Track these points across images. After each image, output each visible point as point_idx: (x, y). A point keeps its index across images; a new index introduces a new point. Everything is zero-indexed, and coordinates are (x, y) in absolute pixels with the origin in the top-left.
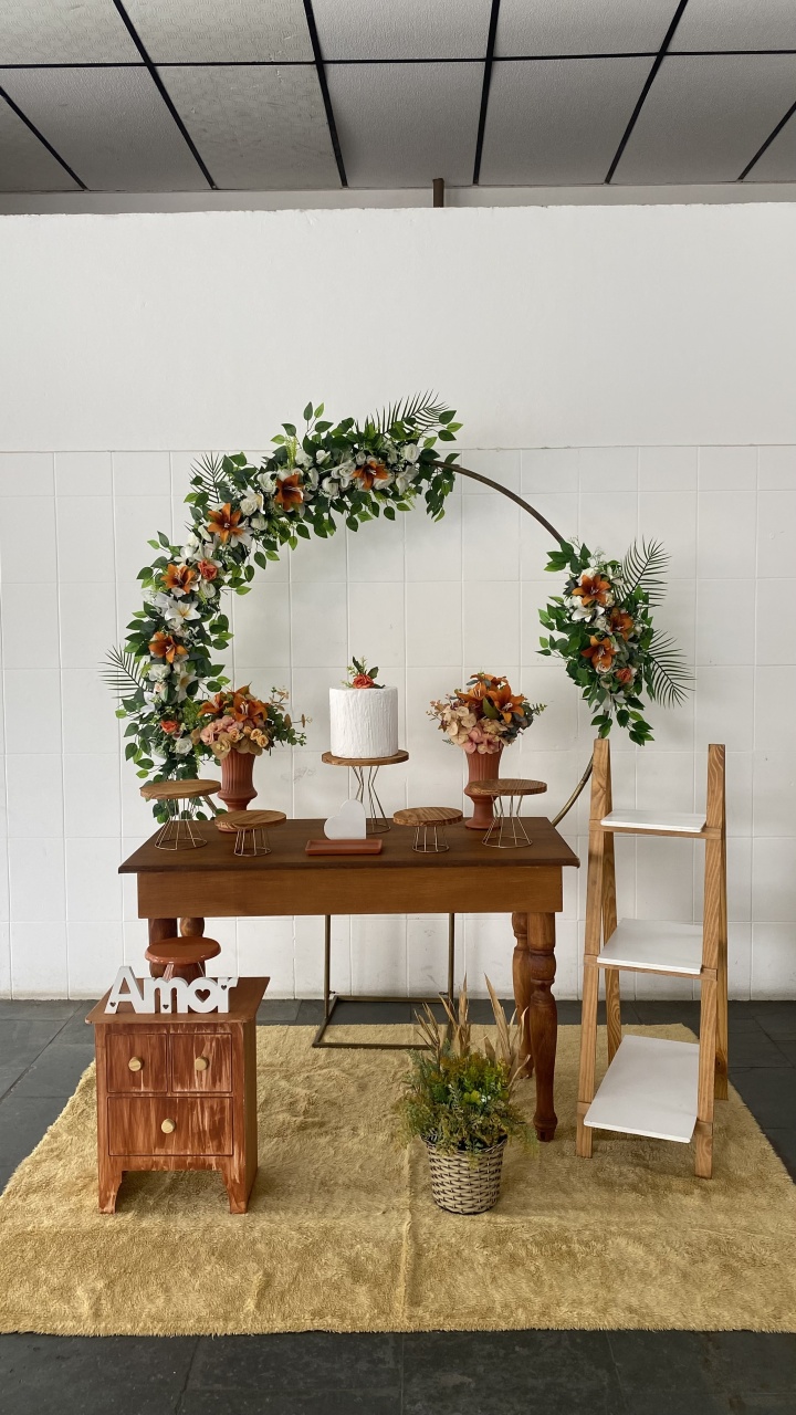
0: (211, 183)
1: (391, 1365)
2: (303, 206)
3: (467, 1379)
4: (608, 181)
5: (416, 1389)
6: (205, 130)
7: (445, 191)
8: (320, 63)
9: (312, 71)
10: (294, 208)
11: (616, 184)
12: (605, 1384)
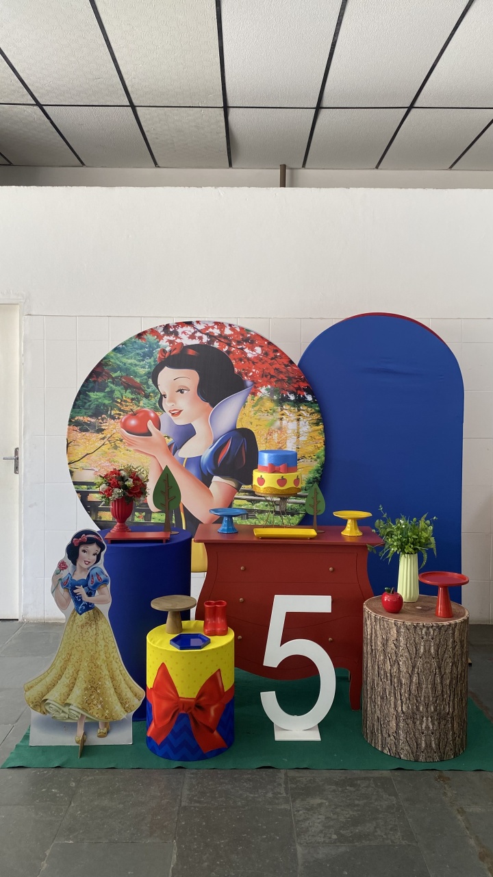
0: (156, 163)
2: (216, 186)
3: (324, 801)
4: (377, 167)
5: (299, 805)
6: (157, 138)
7: (287, 170)
8: (226, 108)
9: (221, 112)
11: (381, 169)
12: (394, 802)
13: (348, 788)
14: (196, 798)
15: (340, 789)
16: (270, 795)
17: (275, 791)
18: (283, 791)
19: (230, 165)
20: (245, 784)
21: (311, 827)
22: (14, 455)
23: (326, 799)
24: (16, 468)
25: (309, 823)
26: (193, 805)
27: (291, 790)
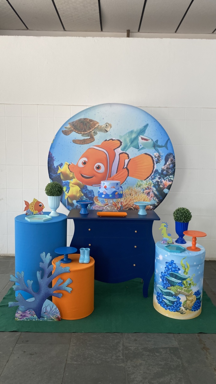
0: (64, 28)
1: (122, 357)
2: (93, 36)
3: (143, 362)
4: (176, 32)
5: (129, 364)
6: (64, 13)
7: (130, 33)
10: (91, 36)
11: (178, 33)
12: (180, 363)
13: (155, 353)
14: (75, 359)
15: (151, 354)
16: (114, 357)
17: (117, 355)
18: (121, 355)
19: (102, 30)
20: (101, 350)
21: (135, 378)
23: (144, 361)
25: (135, 376)
26: (73, 363)
27: (125, 354)
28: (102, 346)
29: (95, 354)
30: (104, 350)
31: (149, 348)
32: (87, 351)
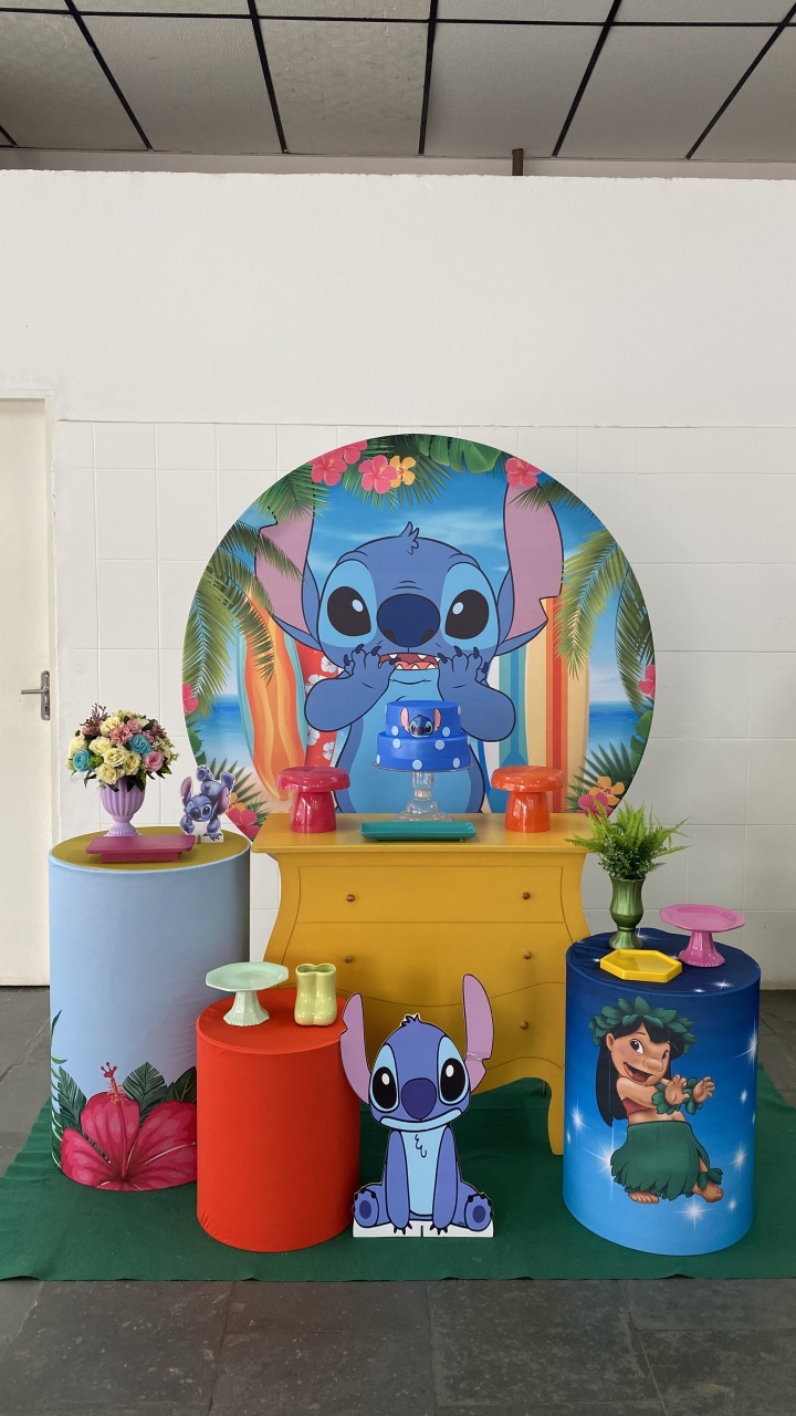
0: (284, 146)
4: (688, 157)
5: (677, 1401)
6: (292, 89)
7: (525, 162)
8: (433, 21)
9: (423, 30)
13: (763, 1355)
14: (461, 1386)
15: (749, 1358)
16: (610, 1375)
17: (621, 1366)
18: (635, 1366)
19: (421, 151)
20: (555, 1350)
22: (38, 685)
23: (726, 1385)
24: (46, 710)
26: (461, 1403)
27: (651, 1362)
28: (552, 1331)
29: (539, 1367)
30: (567, 1347)
31: (731, 1335)
32: (501, 1354)
